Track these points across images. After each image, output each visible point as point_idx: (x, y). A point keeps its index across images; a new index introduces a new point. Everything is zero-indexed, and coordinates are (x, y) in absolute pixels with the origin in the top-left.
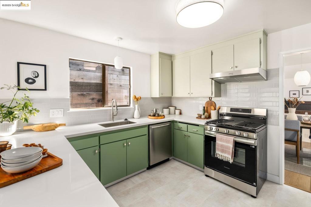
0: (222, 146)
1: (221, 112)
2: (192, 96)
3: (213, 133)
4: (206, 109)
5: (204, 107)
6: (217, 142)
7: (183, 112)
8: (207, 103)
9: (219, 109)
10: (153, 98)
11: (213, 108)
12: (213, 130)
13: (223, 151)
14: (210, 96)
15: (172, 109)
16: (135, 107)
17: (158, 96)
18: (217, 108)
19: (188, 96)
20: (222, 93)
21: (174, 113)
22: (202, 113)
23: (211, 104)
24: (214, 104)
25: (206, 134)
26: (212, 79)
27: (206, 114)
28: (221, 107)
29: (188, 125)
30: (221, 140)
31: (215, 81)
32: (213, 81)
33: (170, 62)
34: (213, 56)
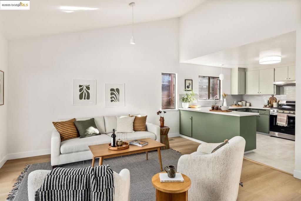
0: (280, 119)
1: (280, 103)
2: (260, 94)
3: (275, 113)
4: (269, 102)
5: (268, 101)
6: (278, 117)
7: (252, 104)
8: (271, 98)
9: (279, 102)
10: (232, 95)
11: (274, 101)
12: (275, 111)
13: (281, 121)
14: (273, 94)
15: (244, 102)
16: (224, 100)
17: (237, 94)
18: (277, 101)
19: (258, 94)
20: (281, 92)
21: (245, 105)
22: (267, 104)
23: (273, 99)
24: (275, 99)
25: (270, 114)
26: (275, 85)
27: (270, 105)
28: (280, 101)
29: (259, 110)
30: (280, 116)
31: (276, 85)
32: (275, 86)
33: (244, 73)
34: (275, 71)
